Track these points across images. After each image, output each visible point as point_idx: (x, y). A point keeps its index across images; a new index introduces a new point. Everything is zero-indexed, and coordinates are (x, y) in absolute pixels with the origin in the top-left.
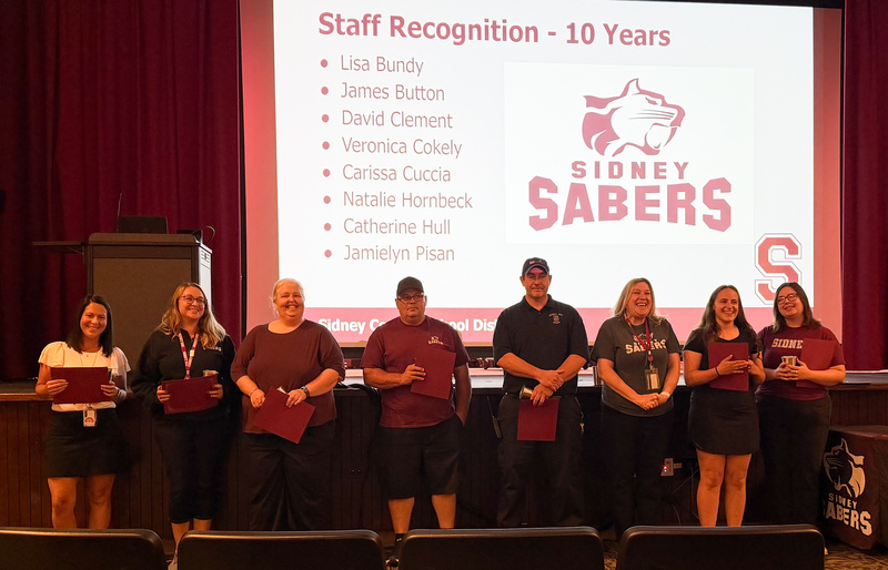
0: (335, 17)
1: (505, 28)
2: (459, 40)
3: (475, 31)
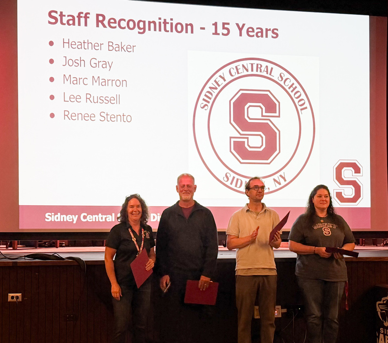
0: (59, 13)
1: (172, 24)
2: (142, 31)
3: (152, 25)
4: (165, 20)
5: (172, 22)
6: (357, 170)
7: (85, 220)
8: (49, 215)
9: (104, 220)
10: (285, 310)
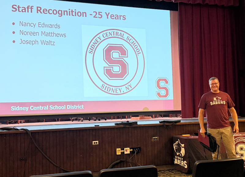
0: (17, 6)
1: (75, 12)
2: (60, 15)
3: (66, 12)
4: (72, 10)
5: (75, 11)
6: (167, 82)
7: (33, 109)
8: (13, 107)
9: (42, 109)
10: (132, 150)
